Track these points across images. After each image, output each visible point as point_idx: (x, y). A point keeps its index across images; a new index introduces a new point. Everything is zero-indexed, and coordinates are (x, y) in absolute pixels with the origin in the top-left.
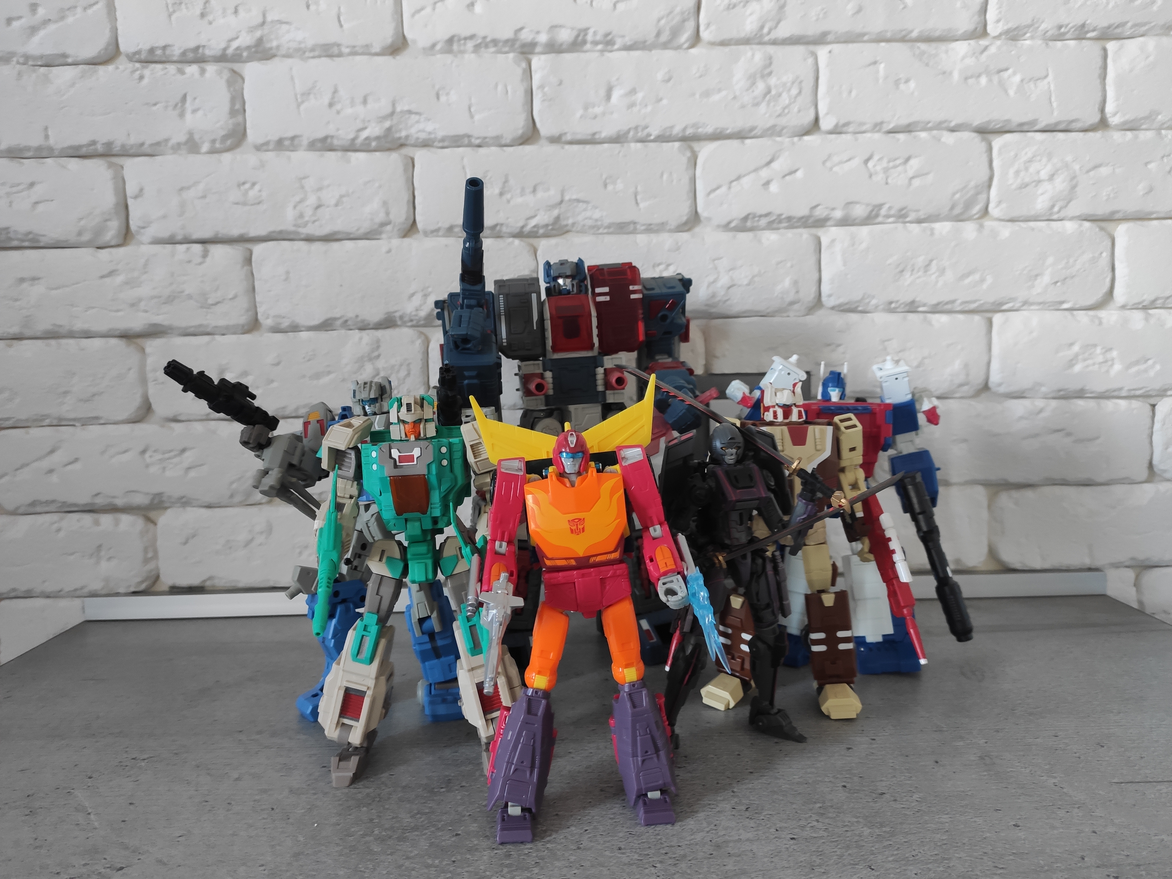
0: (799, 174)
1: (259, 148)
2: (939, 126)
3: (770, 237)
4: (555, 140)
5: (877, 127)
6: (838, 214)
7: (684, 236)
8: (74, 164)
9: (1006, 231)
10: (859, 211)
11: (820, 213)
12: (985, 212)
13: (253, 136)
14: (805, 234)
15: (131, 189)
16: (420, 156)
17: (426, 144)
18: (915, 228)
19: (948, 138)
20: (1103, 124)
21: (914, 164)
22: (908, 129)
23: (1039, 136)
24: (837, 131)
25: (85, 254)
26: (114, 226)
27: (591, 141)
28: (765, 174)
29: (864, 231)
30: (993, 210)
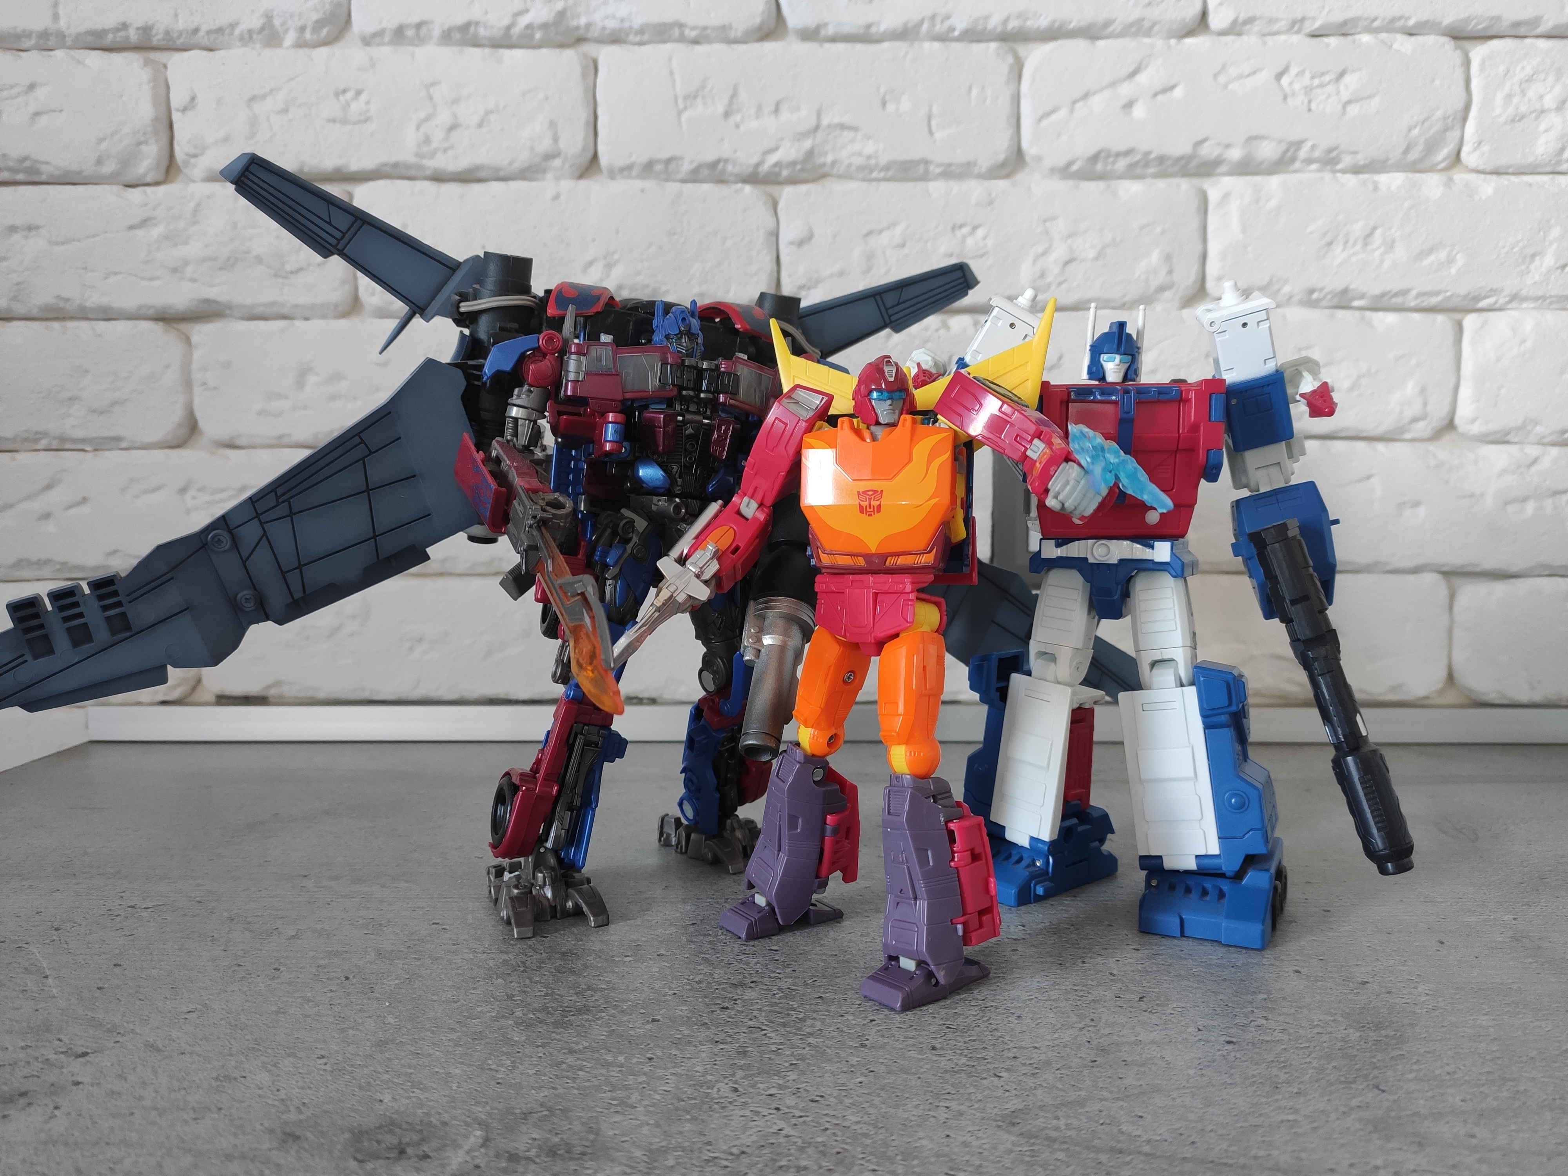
0: (1178, 92)
1: (367, 41)
2: (1392, 26)
3: (1131, 189)
4: (810, 35)
5: (1295, 25)
6: (1235, 154)
7: (1002, 184)
8: (94, 59)
9: (1488, 187)
10: (1267, 151)
11: (1208, 151)
12: (1457, 157)
13: (361, 23)
14: (1185, 185)
15: (177, 99)
16: (607, 55)
17: (616, 38)
18: (1350, 180)
19: (1404, 44)
21: (1351, 81)
22: (1344, 29)
23: (1542, 44)
24: (1235, 29)
25: (107, 194)
26: (151, 152)
27: (864, 37)
28: (1125, 90)
29: (1274, 181)
30: (1469, 157)
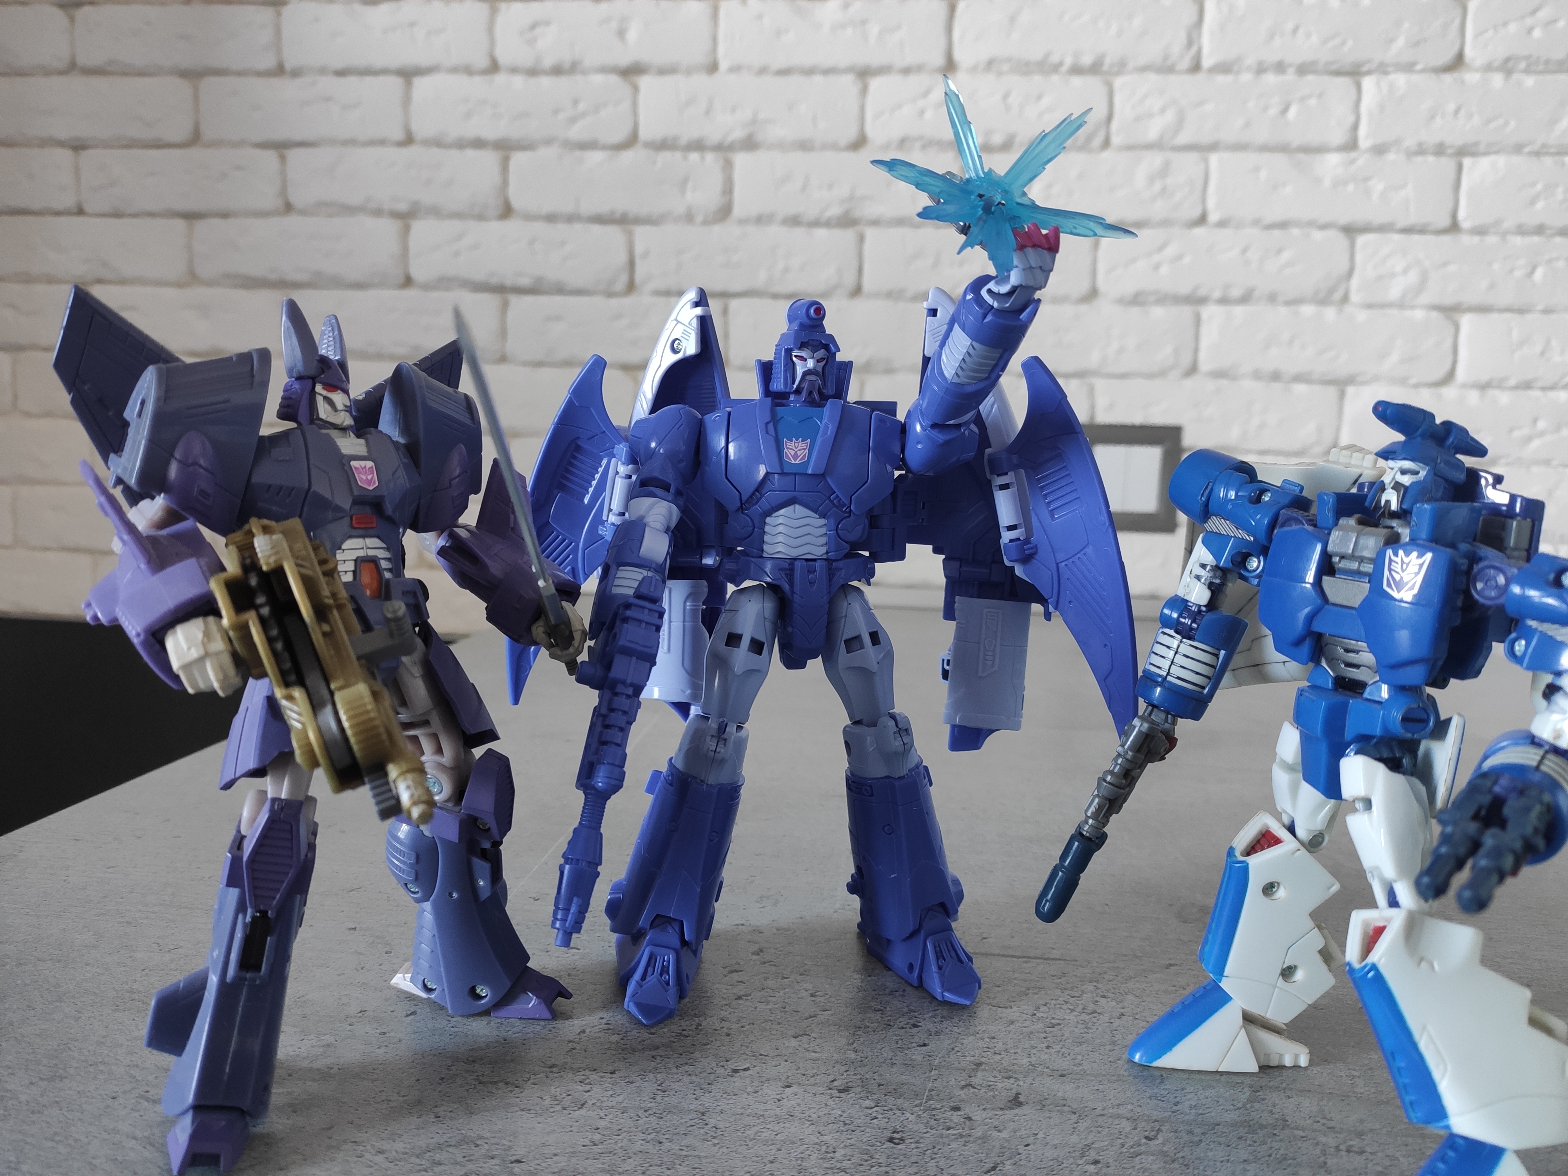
20: (1454, 227)
